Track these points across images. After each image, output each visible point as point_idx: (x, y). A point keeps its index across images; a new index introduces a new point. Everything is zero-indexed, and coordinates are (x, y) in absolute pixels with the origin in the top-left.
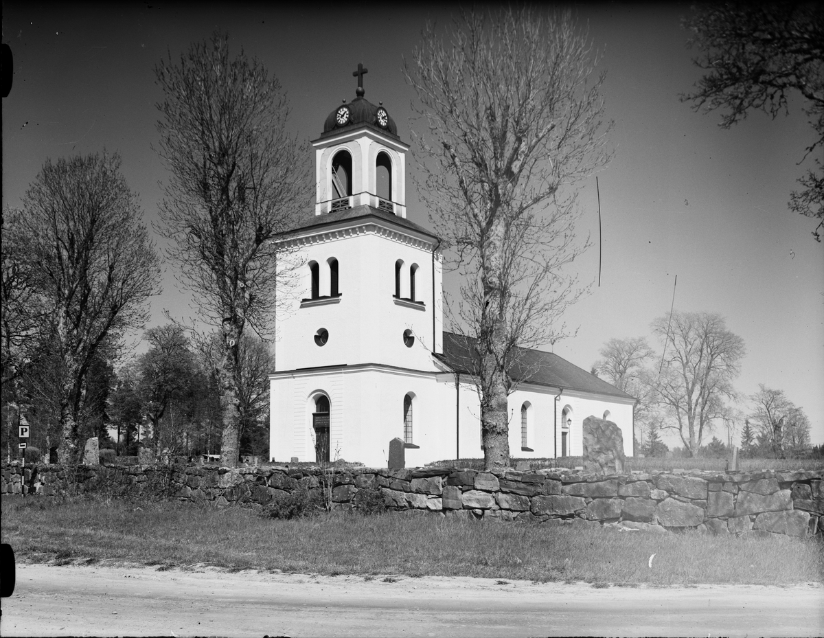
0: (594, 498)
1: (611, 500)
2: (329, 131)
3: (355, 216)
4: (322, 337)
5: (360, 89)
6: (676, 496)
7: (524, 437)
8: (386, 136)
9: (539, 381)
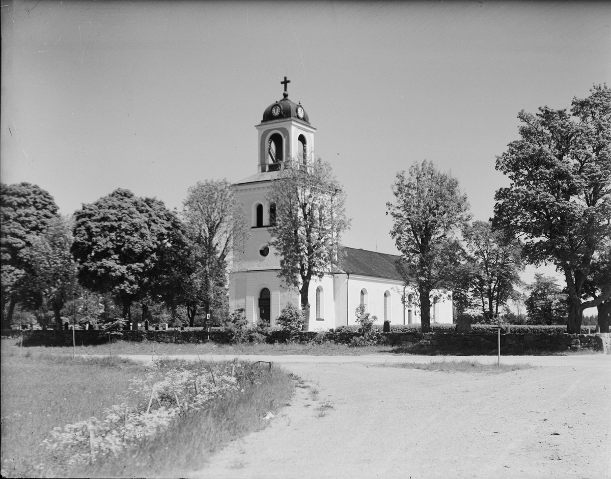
2: (267, 120)
4: (265, 252)
5: (286, 93)
6: (488, 340)
7: (385, 313)
8: (303, 124)
9: (394, 277)
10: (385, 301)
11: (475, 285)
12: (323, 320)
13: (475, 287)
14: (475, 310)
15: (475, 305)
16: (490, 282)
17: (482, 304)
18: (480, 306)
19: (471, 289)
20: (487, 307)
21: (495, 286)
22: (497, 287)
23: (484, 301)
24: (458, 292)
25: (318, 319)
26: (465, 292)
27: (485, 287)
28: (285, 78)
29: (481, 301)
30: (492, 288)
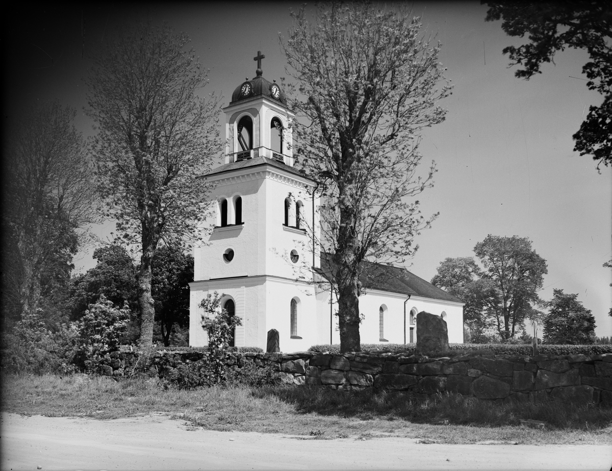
0: (423, 376)
1: (436, 377)
2: (236, 101)
3: (254, 164)
4: (229, 256)
5: (260, 70)
6: (488, 374)
7: (381, 331)
8: (279, 105)
9: (393, 289)
10: (381, 317)
11: (490, 303)
12: (301, 338)
13: (490, 305)
14: (489, 330)
15: (490, 325)
16: (506, 299)
17: (497, 323)
18: (494, 325)
19: (485, 308)
20: (503, 325)
21: (511, 304)
22: (513, 305)
23: (500, 319)
24: (472, 311)
25: (293, 337)
26: (480, 311)
27: (499, 305)
28: (259, 53)
29: (496, 320)
30: (508, 305)
